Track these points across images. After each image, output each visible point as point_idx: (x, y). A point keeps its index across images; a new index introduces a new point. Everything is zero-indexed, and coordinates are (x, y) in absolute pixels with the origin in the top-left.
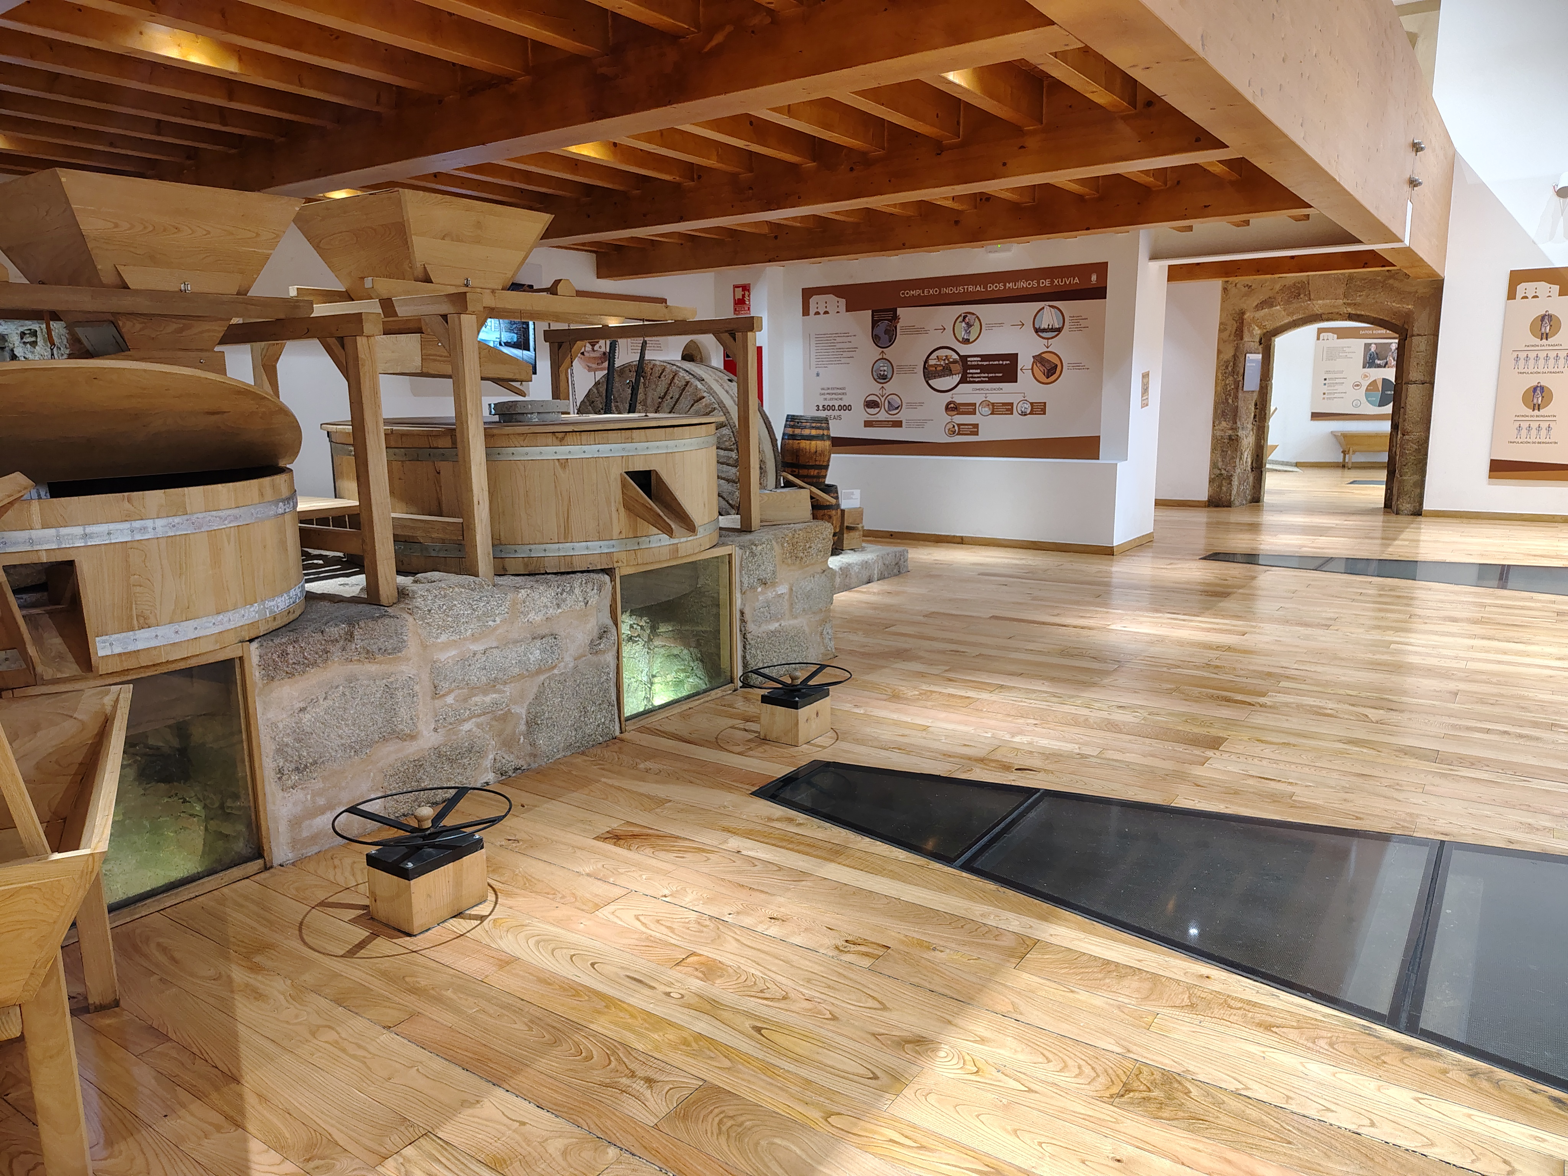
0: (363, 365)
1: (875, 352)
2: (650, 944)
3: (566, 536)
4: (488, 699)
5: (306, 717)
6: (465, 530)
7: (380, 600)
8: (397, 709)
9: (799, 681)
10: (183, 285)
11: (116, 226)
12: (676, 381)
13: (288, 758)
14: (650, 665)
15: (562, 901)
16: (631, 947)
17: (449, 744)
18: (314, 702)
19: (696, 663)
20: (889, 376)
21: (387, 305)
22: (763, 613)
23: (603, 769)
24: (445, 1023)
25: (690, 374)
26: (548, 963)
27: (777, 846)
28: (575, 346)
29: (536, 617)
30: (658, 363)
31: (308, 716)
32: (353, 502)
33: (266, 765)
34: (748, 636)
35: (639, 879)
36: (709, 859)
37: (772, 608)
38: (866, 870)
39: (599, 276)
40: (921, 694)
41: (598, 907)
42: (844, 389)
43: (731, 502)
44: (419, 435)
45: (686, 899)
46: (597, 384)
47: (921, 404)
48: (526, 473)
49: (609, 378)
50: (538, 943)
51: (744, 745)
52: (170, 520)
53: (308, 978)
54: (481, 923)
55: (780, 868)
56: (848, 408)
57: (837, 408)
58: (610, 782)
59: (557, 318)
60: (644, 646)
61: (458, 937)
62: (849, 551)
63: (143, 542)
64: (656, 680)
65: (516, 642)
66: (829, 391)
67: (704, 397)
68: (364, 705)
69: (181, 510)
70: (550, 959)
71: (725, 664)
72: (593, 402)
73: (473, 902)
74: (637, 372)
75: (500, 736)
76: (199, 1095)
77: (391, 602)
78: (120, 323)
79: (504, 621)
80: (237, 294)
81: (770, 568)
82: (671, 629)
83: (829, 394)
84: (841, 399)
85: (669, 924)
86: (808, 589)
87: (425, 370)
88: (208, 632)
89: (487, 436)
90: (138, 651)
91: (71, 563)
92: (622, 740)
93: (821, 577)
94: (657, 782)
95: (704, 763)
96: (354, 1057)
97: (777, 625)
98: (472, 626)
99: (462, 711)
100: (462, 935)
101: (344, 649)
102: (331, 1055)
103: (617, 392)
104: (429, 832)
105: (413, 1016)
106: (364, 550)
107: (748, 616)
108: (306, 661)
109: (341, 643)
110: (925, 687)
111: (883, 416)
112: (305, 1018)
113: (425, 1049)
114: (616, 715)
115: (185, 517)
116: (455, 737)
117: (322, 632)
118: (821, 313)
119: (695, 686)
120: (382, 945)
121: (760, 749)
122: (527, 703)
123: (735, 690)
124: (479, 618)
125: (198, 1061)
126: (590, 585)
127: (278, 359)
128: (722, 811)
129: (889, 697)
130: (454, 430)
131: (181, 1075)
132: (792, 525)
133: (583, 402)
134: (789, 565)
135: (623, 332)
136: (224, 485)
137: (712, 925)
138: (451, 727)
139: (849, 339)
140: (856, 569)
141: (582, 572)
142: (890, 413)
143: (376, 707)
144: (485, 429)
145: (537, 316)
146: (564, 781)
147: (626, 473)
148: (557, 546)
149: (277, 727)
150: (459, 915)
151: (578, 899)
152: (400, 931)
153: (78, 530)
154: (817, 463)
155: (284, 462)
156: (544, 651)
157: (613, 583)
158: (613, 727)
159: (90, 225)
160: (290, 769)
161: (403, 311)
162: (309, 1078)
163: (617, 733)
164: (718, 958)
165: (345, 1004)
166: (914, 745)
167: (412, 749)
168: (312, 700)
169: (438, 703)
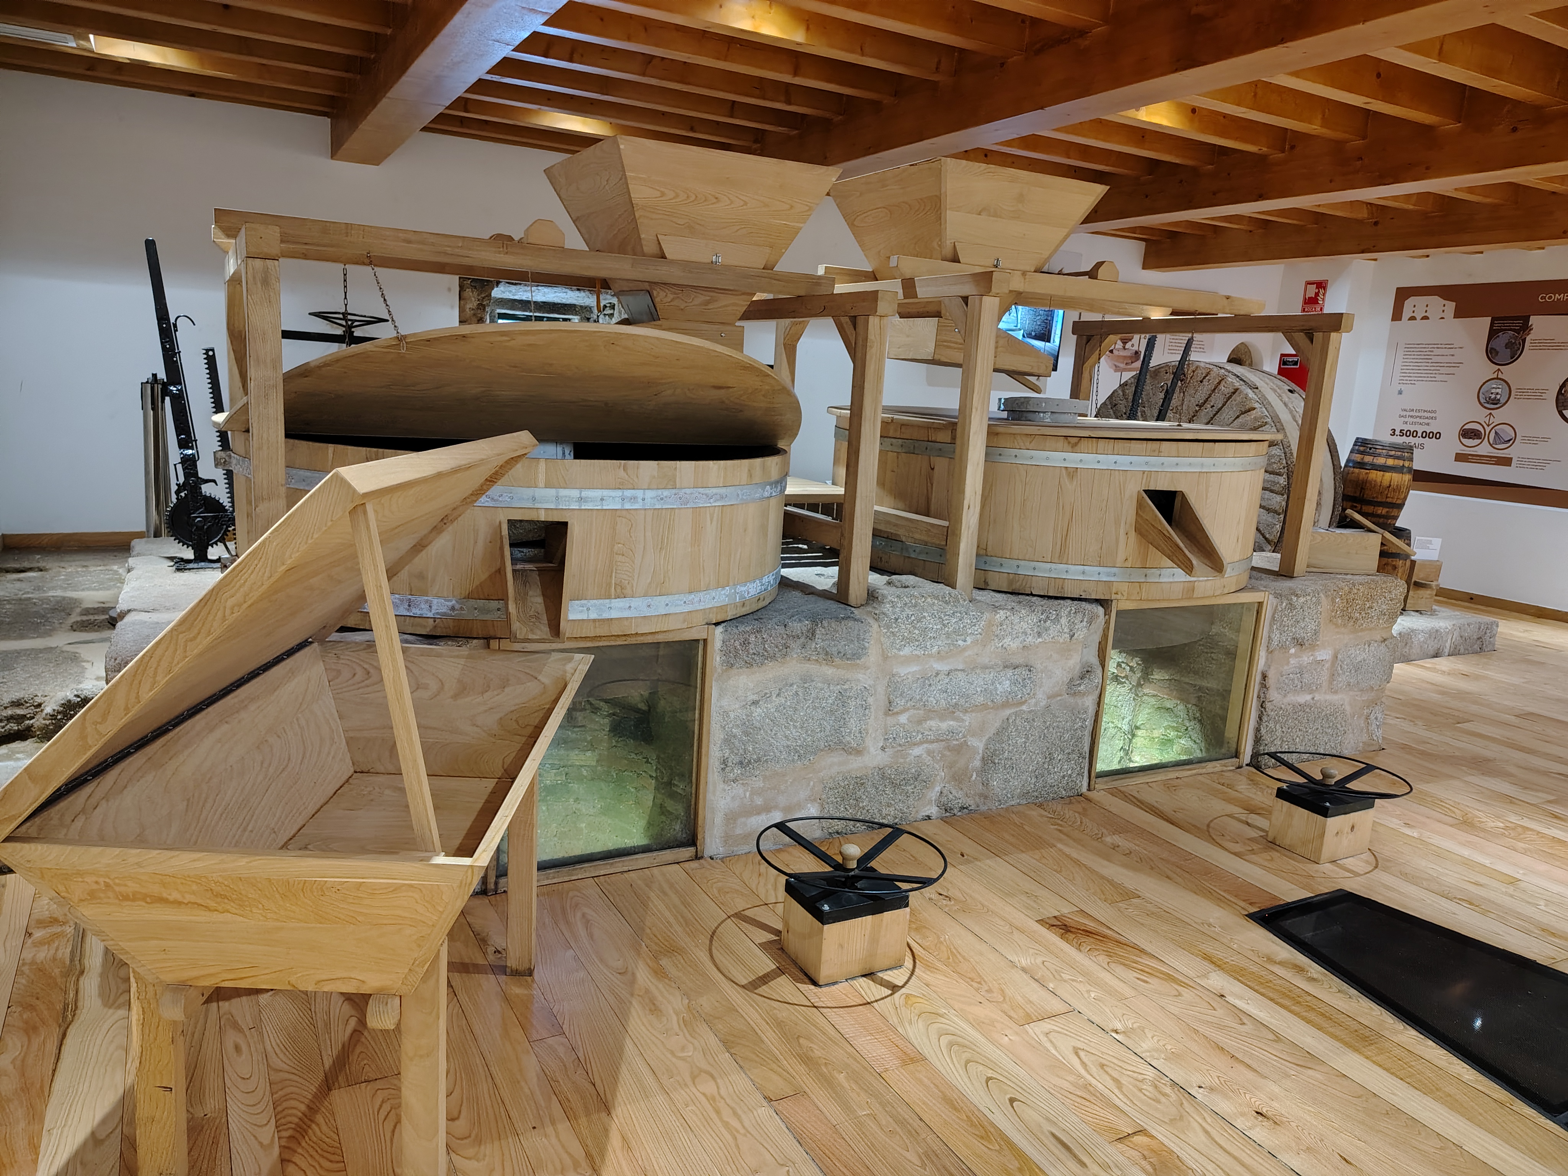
0: (871, 347)
1: (1488, 370)
2: (1088, 1097)
3: (1061, 556)
4: (944, 725)
5: (758, 712)
6: (950, 535)
7: (847, 599)
8: (847, 719)
9: (1332, 782)
10: (714, 257)
11: (663, 194)
12: (1222, 387)
13: (734, 750)
14: (1135, 714)
15: (988, 996)
16: (1063, 1092)
17: (895, 767)
18: (767, 697)
19: (1192, 723)
20: (1503, 401)
21: (909, 285)
22: (1293, 680)
23: (1060, 831)
24: (829, 1117)
25: (1242, 380)
26: (959, 1078)
27: (1277, 1003)
28: (1106, 341)
29: (1013, 644)
30: (1202, 365)
31: (759, 710)
32: (840, 490)
33: (713, 754)
34: (1268, 705)
35: (1086, 995)
36: (1180, 995)
37: (1306, 675)
38: (1408, 1080)
39: (1145, 266)
40: (1506, 828)
41: (1029, 1019)
42: (1435, 412)
43: (1267, 536)
44: (919, 426)
45: (1143, 1045)
46: (1123, 386)
47: (1545, 439)
48: (1027, 480)
49: (1139, 380)
50: (951, 1045)
51: (1245, 844)
52: (660, 492)
53: (706, 1003)
54: (891, 995)
55: (1278, 1038)
56: (1437, 436)
57: (1419, 434)
58: (1067, 850)
59: (1091, 306)
60: (1131, 689)
61: (865, 1004)
62: (1413, 613)
63: (632, 512)
64: (1139, 733)
65: (985, 668)
66: (1411, 413)
67: (1254, 409)
68: (815, 708)
69: (671, 483)
70: (961, 1071)
71: (1230, 732)
72: (1116, 405)
73: (887, 963)
74: (1174, 374)
75: (951, 768)
76: (570, 1115)
77: (859, 603)
78: (655, 293)
79: (975, 642)
80: (763, 269)
81: (1312, 626)
82: (1167, 678)
83: (1411, 417)
84: (1428, 424)
85: (1115, 1074)
86: (1359, 659)
87: (937, 357)
88: (678, 610)
89: (990, 433)
90: (611, 619)
91: (565, 524)
92: (1089, 800)
93: (1379, 646)
94: (1125, 866)
95: (1188, 856)
96: (726, 1125)
97: (1308, 697)
98: (940, 643)
99: (914, 734)
100: (869, 1003)
101: (804, 647)
102: (704, 1113)
103: (1147, 395)
104: (852, 873)
105: (799, 1093)
106: (841, 545)
107: (1271, 681)
108: (765, 654)
109: (802, 640)
110: (1514, 818)
111: (1484, 449)
112: (690, 1054)
113: (801, 1145)
114: (1086, 768)
115: (674, 491)
116: (902, 760)
117: (785, 626)
118: (1419, 318)
119: (1186, 751)
120: (784, 986)
121: (1266, 855)
122: (987, 737)
123: (1240, 767)
124: (948, 636)
125: (580, 1071)
126: (1079, 616)
127: (799, 339)
128: (1205, 929)
129: (1457, 822)
130: (956, 423)
131: (561, 1083)
132: (1349, 577)
133: (1104, 404)
134: (1336, 625)
135: (1165, 326)
136: (715, 462)
137: (1173, 1095)
138: (900, 748)
139: (1452, 352)
140: (1421, 637)
141: (1073, 599)
142: (1496, 446)
143: (827, 713)
144: (989, 425)
145: (1066, 303)
146: (1013, 835)
147: (1144, 491)
148: (1049, 565)
149: (728, 716)
150: (869, 975)
151: (1007, 999)
152: (806, 974)
153: (575, 493)
154: (1389, 500)
155: (783, 444)
156: (1015, 683)
157: (1107, 617)
158: (1081, 782)
159: (640, 193)
160: (734, 762)
161: (924, 292)
162: (676, 1135)
163: (1084, 789)
164: (1176, 1149)
165: (732, 1051)
166: (1493, 903)
167: (856, 765)
168: (766, 694)
169: (890, 720)
